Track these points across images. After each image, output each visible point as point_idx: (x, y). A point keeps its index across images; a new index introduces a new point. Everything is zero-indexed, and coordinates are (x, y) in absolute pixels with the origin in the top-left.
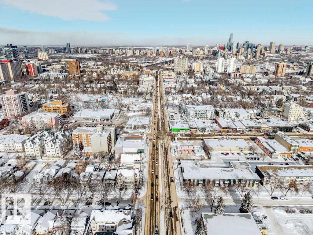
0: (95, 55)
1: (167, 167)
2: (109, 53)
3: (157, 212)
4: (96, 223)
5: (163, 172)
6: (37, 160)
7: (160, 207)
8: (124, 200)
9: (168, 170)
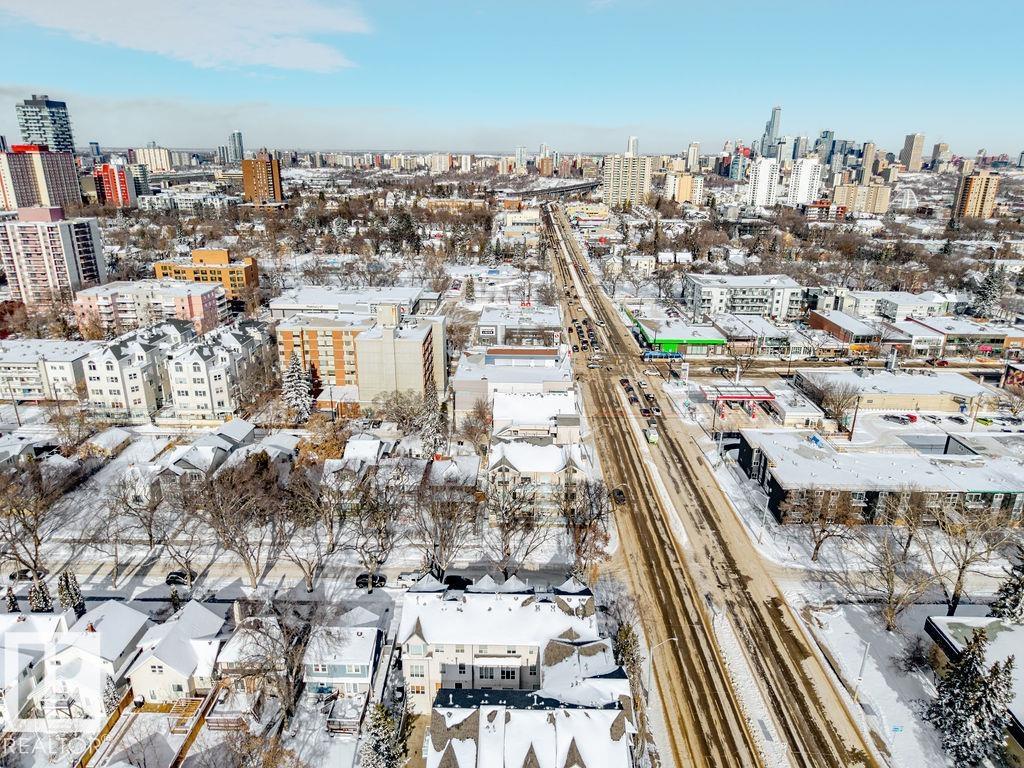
0: (326, 172)
1: (675, 457)
2: (373, 166)
3: (694, 618)
4: (430, 655)
5: (670, 475)
6: (136, 429)
7: (704, 601)
8: (527, 571)
9: (684, 468)
